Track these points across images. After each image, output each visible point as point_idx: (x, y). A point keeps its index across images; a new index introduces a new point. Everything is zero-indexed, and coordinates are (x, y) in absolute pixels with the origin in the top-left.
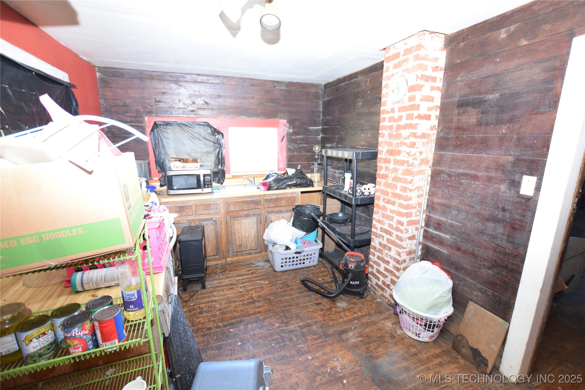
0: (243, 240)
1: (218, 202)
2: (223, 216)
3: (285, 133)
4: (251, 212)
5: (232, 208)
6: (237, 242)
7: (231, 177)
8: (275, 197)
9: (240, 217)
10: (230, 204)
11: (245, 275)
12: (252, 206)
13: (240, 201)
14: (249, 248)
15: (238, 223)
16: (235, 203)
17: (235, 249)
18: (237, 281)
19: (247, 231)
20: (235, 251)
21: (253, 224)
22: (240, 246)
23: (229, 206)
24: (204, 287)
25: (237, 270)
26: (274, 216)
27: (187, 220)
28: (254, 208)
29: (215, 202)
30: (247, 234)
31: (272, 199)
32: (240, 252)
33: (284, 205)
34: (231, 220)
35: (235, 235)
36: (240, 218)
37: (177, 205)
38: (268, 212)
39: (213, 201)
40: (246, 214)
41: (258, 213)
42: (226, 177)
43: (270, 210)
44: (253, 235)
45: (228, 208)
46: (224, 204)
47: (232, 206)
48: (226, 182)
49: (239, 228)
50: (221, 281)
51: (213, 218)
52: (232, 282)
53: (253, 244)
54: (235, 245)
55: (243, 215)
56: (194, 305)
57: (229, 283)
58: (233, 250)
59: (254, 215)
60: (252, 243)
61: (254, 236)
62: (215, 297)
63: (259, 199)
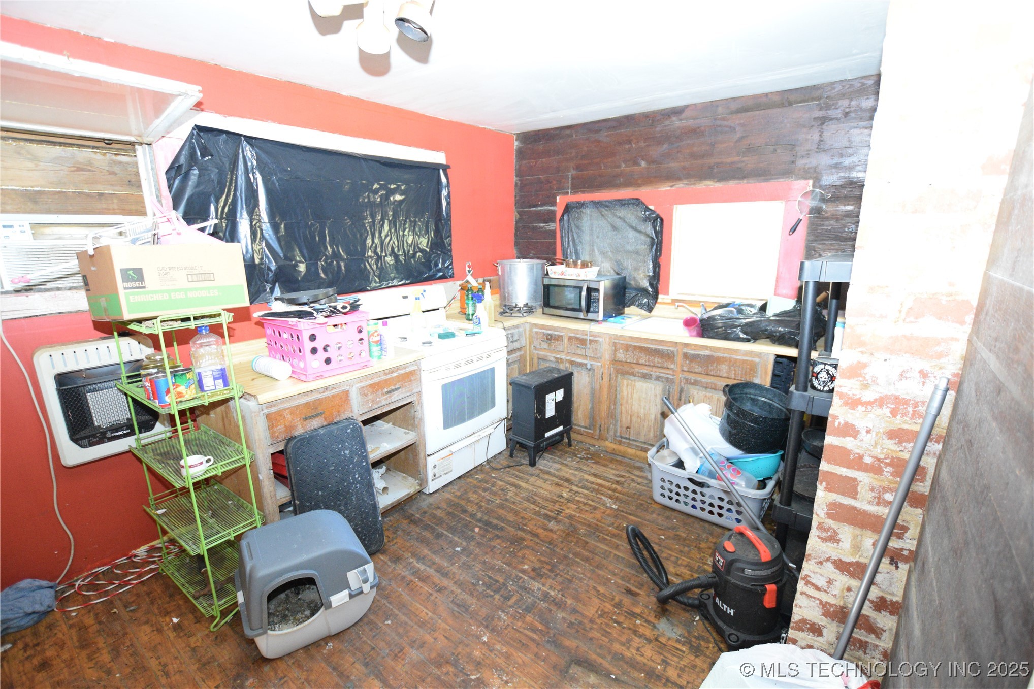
0: (634, 419)
1: (600, 339)
2: (607, 366)
4: (655, 372)
5: (621, 355)
6: (624, 419)
8: (707, 353)
9: (633, 374)
10: (618, 348)
11: (605, 479)
12: (656, 360)
13: (635, 346)
14: (642, 439)
15: (627, 386)
16: (627, 348)
17: (619, 430)
18: (582, 480)
19: (643, 404)
20: (618, 434)
21: (656, 395)
22: (627, 428)
23: (615, 350)
24: (533, 464)
25: (605, 466)
26: (700, 393)
27: (556, 358)
28: (660, 365)
29: (596, 339)
30: (642, 411)
31: (698, 355)
32: (626, 438)
33: (725, 375)
34: (616, 377)
35: (621, 405)
36: (632, 378)
37: (546, 331)
38: (687, 379)
39: (592, 336)
40: (643, 373)
41: (668, 378)
43: (692, 377)
44: (653, 417)
45: (615, 354)
46: (609, 345)
47: (621, 351)
49: (629, 395)
51: (586, 364)
52: (572, 478)
53: (651, 434)
54: (619, 422)
55: (638, 372)
56: (494, 478)
57: (567, 476)
58: (615, 431)
59: (658, 378)
60: (649, 431)
61: (655, 419)
63: (672, 349)
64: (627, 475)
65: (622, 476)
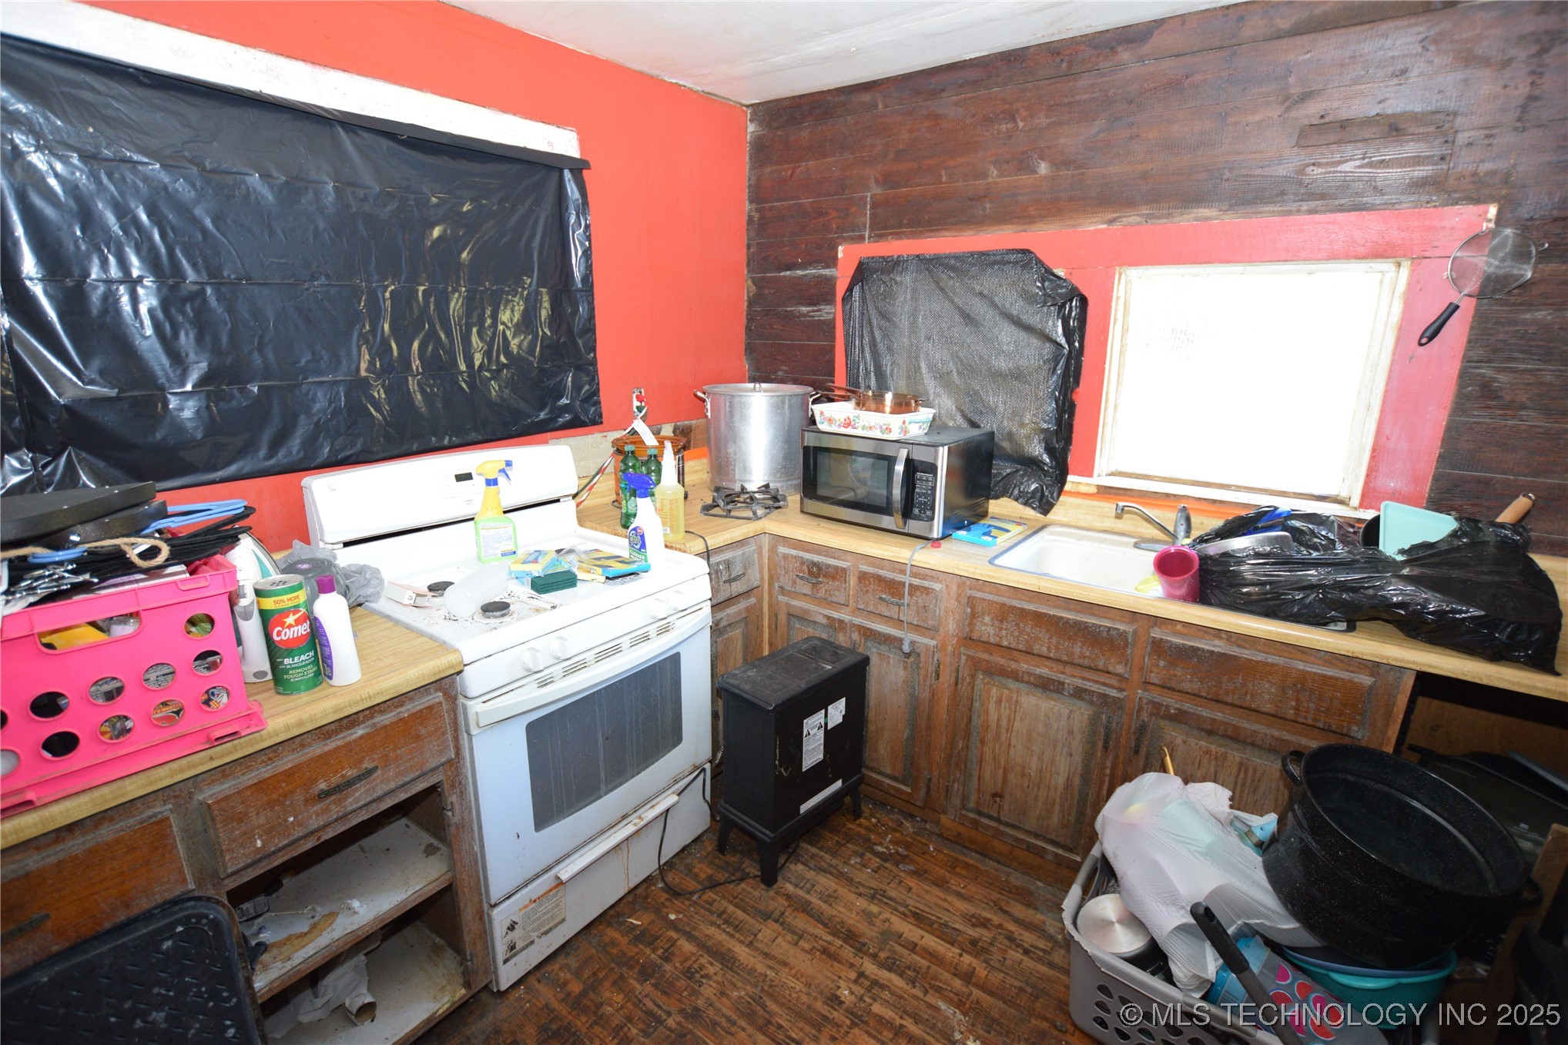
0: (1012, 778)
1: (937, 586)
2: (950, 649)
3: (1473, 285)
4: (1071, 679)
5: (986, 628)
6: (987, 774)
7: (1094, 490)
8: (1219, 646)
9: (1015, 676)
10: (979, 609)
12: (1077, 650)
13: (1023, 610)
14: (1031, 824)
15: (999, 701)
16: (1003, 613)
17: (973, 798)
18: (889, 936)
19: (1036, 748)
20: (972, 805)
21: (1071, 732)
22: (995, 795)
23: (973, 616)
24: (769, 878)
25: (940, 884)
26: (1192, 742)
27: (829, 618)
28: (1086, 662)
29: (926, 584)
30: (1034, 763)
31: (1195, 649)
32: (991, 818)
33: (1268, 707)
34: (973, 677)
35: (983, 742)
36: (1013, 685)
37: (807, 556)
38: (1157, 705)
39: (914, 575)
40: (1040, 677)
41: (1105, 696)
42: (1068, 487)
43: (1173, 702)
44: (1061, 781)
45: (971, 625)
46: (957, 599)
47: (987, 619)
48: (1065, 508)
49: (1004, 723)
50: (842, 891)
51: (900, 640)
52: (862, 927)
53: (1055, 819)
54: (975, 780)
55: (1030, 674)
56: (673, 925)
57: (852, 920)
58: (965, 799)
59: (1079, 693)
60: (1049, 811)
61: (1069, 781)
62: (750, 945)
63: (1121, 627)
64: (996, 919)
65: (984, 924)
